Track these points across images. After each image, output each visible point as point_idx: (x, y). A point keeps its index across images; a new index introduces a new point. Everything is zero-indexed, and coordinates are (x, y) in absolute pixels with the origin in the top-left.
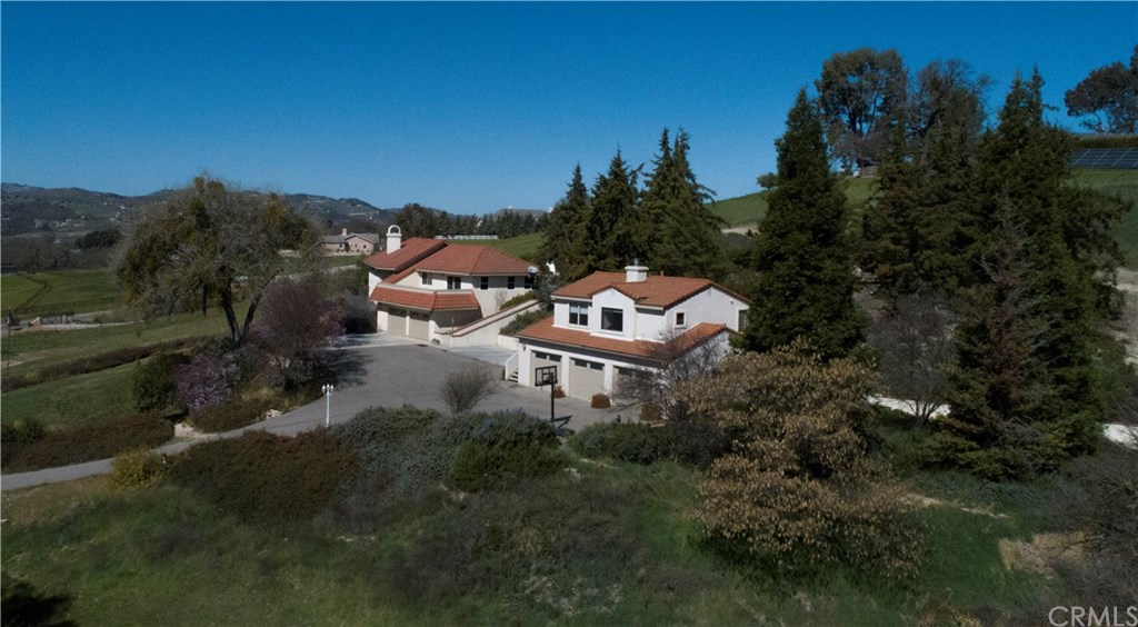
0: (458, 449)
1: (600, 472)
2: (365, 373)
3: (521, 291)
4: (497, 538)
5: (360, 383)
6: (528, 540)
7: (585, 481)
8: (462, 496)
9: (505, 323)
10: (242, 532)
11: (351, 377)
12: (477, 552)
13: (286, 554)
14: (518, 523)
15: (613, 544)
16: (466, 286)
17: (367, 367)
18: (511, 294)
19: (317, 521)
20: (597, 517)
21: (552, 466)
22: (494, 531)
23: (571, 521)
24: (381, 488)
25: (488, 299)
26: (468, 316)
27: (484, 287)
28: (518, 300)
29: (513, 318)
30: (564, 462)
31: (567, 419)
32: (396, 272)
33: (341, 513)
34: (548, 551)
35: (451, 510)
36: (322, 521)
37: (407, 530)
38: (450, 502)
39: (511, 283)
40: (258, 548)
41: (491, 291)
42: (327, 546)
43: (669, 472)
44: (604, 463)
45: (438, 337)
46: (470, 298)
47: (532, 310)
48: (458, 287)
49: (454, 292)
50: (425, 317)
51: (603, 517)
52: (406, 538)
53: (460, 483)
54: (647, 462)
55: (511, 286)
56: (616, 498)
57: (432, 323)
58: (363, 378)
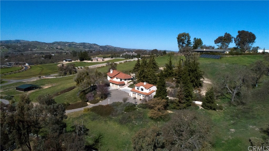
0: (125, 107)
1: (140, 110)
2: (111, 95)
3: (130, 80)
4: (130, 117)
5: (111, 97)
6: (133, 117)
7: (138, 111)
8: (126, 112)
9: (128, 86)
10: (101, 117)
11: (109, 96)
12: (128, 119)
13: (107, 119)
14: (132, 115)
15: (141, 117)
16: (123, 80)
17: (111, 94)
18: (129, 81)
19: (110, 115)
20: (140, 115)
21: (135, 109)
22: (129, 116)
23: (137, 115)
24: (116, 112)
25: (126, 82)
26: (123, 85)
27: (125, 80)
28: (130, 82)
29: (129, 85)
30: (136, 109)
31: (137, 102)
32: (113, 77)
33: (112, 115)
34: (135, 118)
35: (124, 114)
36: (110, 116)
37: (120, 116)
38: (124, 113)
39: (129, 79)
40: (104, 119)
41: (126, 81)
42: (111, 118)
43: (147, 110)
44: (141, 109)
45: (119, 88)
46: (124, 82)
47: (132, 83)
48: (122, 81)
49: (121, 81)
50: (117, 85)
51: (141, 115)
52: (120, 117)
53: (125, 111)
54: (145, 108)
55: (129, 80)
56: (142, 113)
57: (118, 86)
58: (111, 96)
